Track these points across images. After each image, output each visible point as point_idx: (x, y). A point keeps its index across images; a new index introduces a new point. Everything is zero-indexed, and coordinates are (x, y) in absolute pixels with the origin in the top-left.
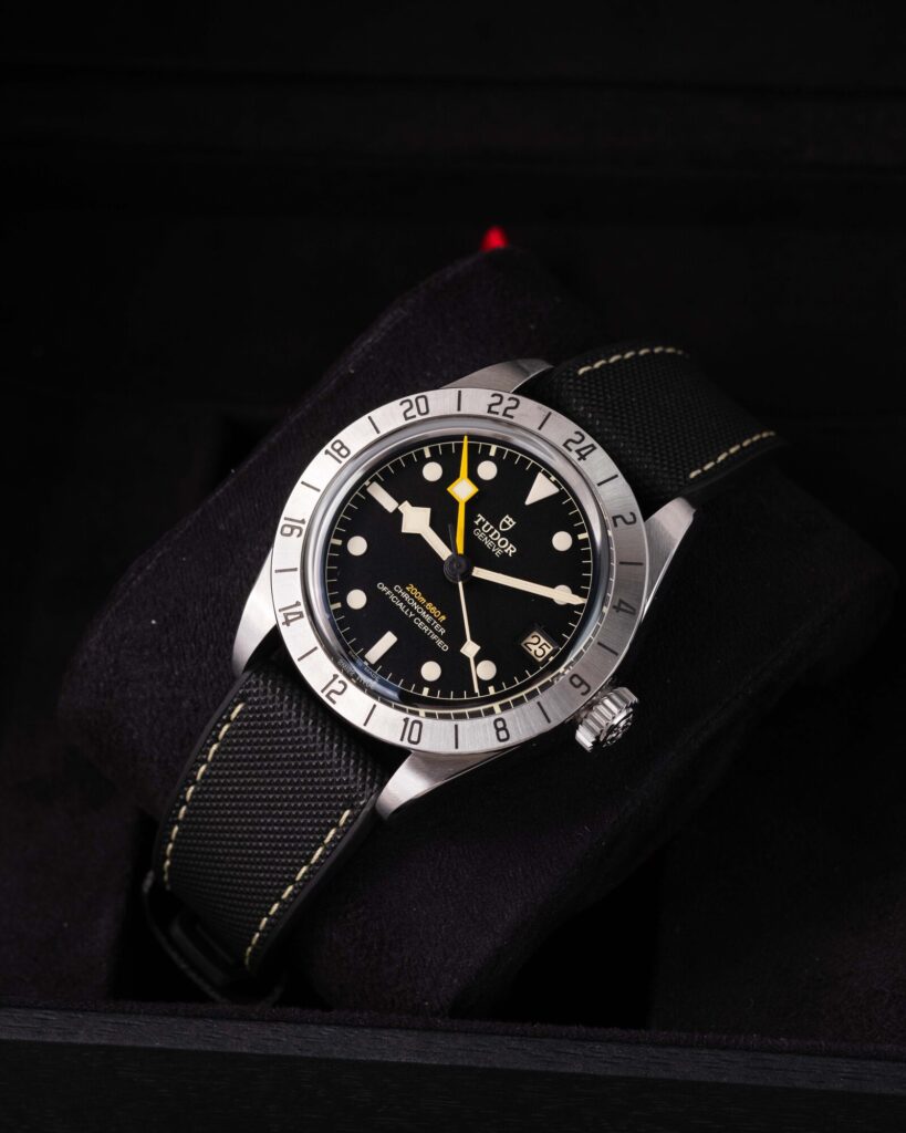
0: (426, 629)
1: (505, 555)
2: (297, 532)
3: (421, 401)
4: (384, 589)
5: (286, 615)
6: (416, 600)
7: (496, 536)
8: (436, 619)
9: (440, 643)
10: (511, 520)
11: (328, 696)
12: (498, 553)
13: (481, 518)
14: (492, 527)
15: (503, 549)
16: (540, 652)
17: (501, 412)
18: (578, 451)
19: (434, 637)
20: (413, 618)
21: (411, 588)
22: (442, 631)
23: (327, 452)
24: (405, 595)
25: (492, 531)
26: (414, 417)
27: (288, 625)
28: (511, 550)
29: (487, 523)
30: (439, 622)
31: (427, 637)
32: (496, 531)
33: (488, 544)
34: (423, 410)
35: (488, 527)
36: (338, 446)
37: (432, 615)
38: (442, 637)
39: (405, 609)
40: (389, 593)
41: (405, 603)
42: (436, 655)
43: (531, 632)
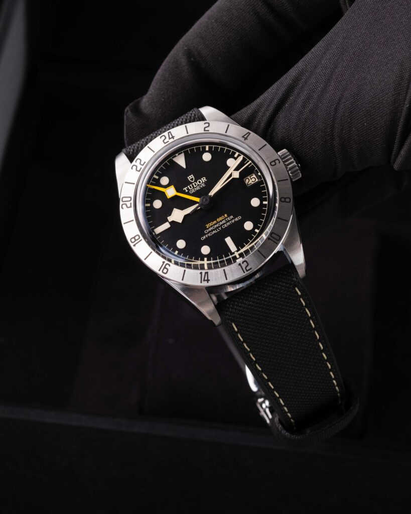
0: (228, 224)
1: (205, 183)
2: (167, 266)
3: (124, 199)
4: (204, 237)
5: (204, 280)
6: (214, 225)
7: (195, 184)
8: (225, 218)
9: (236, 219)
10: (190, 176)
11: (247, 271)
12: (203, 185)
13: (185, 189)
14: (191, 185)
15: (203, 183)
16: (253, 180)
17: (141, 166)
18: (170, 138)
19: (233, 221)
20: (222, 228)
21: (208, 226)
22: (232, 217)
23: (134, 245)
24: (210, 229)
25: (193, 186)
26: (131, 203)
27: (209, 280)
28: (204, 179)
29: (189, 187)
30: (227, 218)
31: (232, 224)
32: (193, 184)
33: (198, 188)
34: (129, 199)
35: (190, 187)
36: (133, 240)
37: (223, 220)
38: (234, 218)
39: (217, 230)
40: (207, 236)
41: (214, 230)
42: (242, 223)
43: (243, 181)
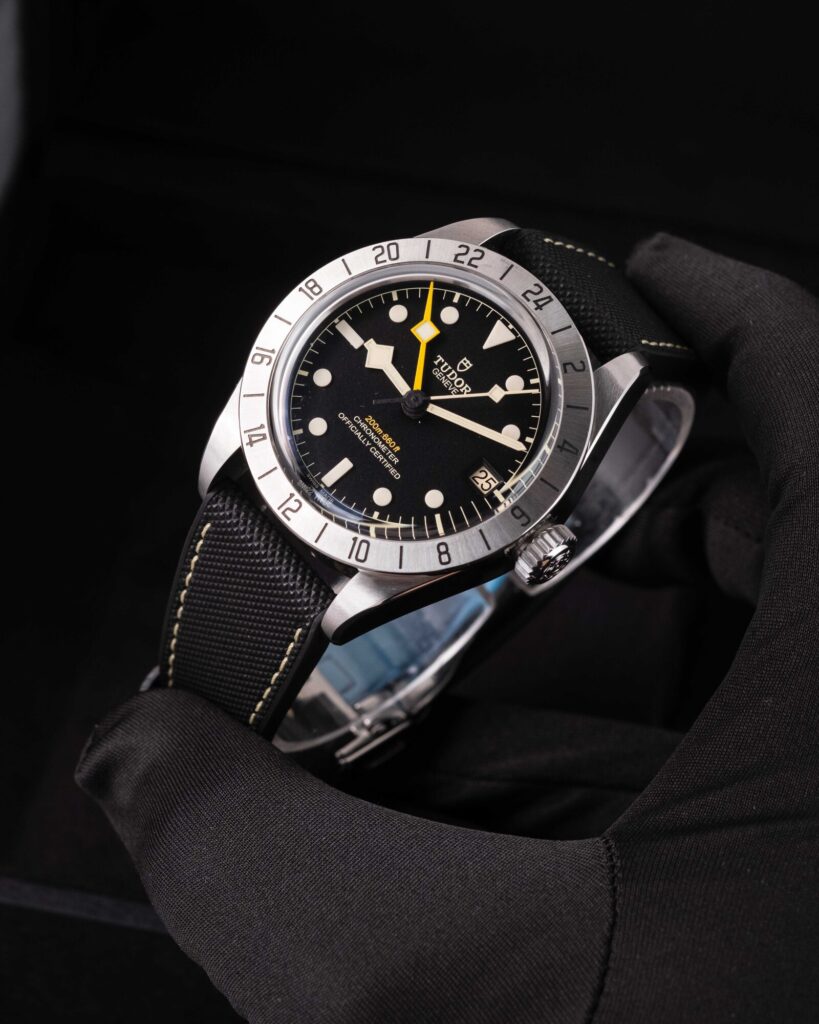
0: (381, 457)
2: (266, 360)
3: (393, 248)
4: (344, 418)
5: (250, 437)
6: (373, 431)
7: (453, 376)
8: (391, 449)
9: (393, 471)
10: (468, 362)
11: (283, 513)
12: (454, 392)
13: (440, 359)
14: (450, 368)
15: (459, 389)
16: (486, 486)
17: (467, 262)
18: (536, 302)
19: (388, 465)
20: (370, 447)
21: (370, 419)
22: (396, 461)
23: (301, 289)
24: (363, 425)
25: (450, 371)
26: (385, 261)
27: (252, 445)
28: (466, 390)
29: (446, 364)
30: (393, 452)
31: (381, 465)
32: (453, 372)
33: (445, 383)
34: (394, 255)
35: (446, 367)
36: (312, 285)
37: (387, 445)
38: (395, 466)
39: (363, 438)
40: (348, 422)
41: (363, 432)
42: (388, 482)
43: (480, 467)
